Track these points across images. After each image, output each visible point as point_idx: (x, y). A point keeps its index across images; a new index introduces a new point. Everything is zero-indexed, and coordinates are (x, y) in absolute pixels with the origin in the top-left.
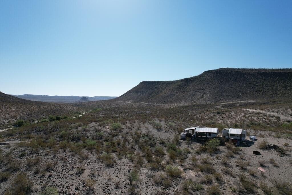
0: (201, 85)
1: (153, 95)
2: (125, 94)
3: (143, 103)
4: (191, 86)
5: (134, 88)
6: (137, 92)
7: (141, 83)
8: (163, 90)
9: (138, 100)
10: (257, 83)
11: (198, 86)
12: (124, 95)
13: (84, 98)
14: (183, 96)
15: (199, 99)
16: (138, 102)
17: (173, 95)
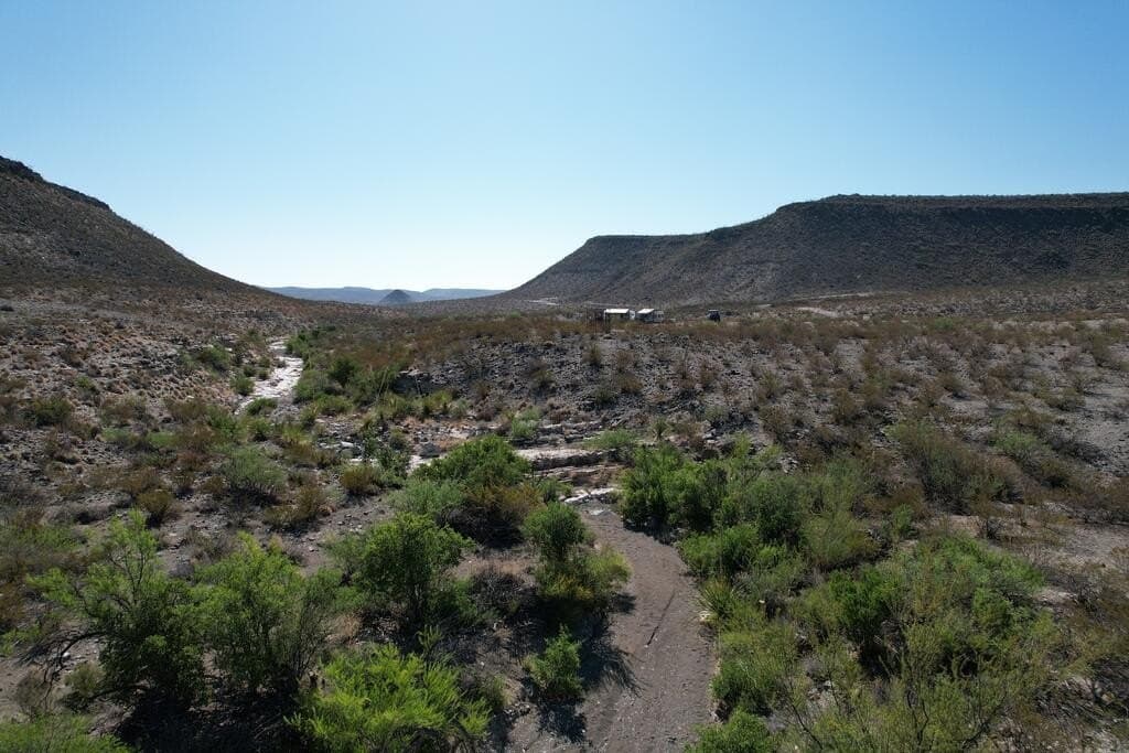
0: (756, 251)
1: (624, 279)
2: (539, 277)
3: (588, 302)
4: (729, 253)
5: (566, 259)
6: (577, 271)
7: (591, 242)
8: (656, 263)
9: (578, 295)
10: (925, 243)
11: (749, 251)
12: (534, 280)
13: (398, 294)
14: (701, 283)
15: (741, 289)
16: (576, 300)
17: (675, 278)
